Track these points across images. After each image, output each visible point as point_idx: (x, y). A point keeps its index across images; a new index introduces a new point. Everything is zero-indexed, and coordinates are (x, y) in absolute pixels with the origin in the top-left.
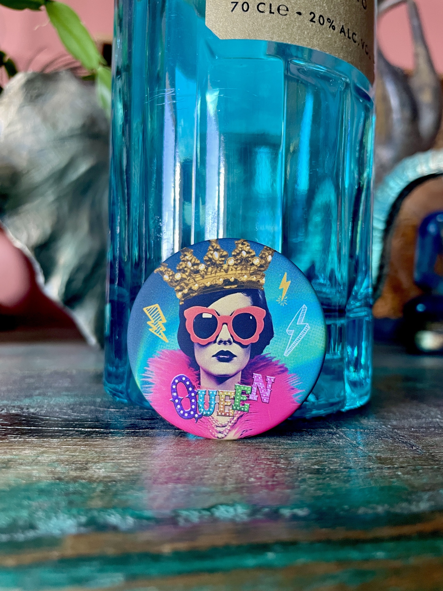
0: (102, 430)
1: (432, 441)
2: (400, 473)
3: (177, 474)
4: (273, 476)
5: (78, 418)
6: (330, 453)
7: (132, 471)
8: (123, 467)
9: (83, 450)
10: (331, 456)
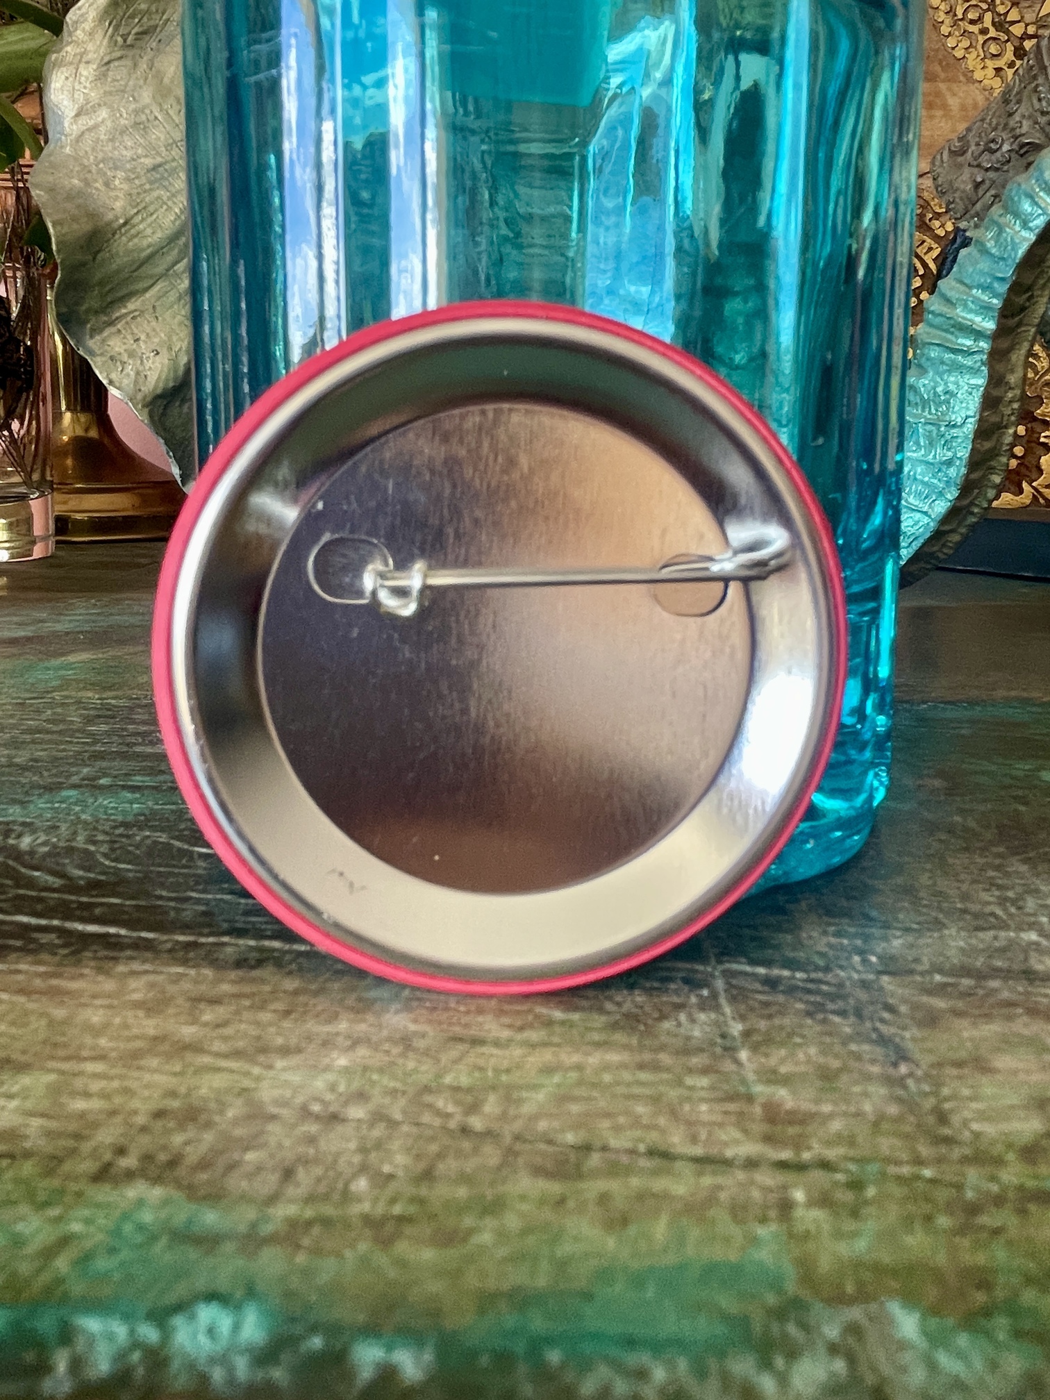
0: (123, 932)
1: (972, 1039)
2: (799, 1195)
3: (178, 1139)
4: (427, 1176)
5: (103, 878)
6: (644, 1076)
7: (82, 1115)
8: (74, 1094)
9: (26, 1013)
10: (637, 1090)
